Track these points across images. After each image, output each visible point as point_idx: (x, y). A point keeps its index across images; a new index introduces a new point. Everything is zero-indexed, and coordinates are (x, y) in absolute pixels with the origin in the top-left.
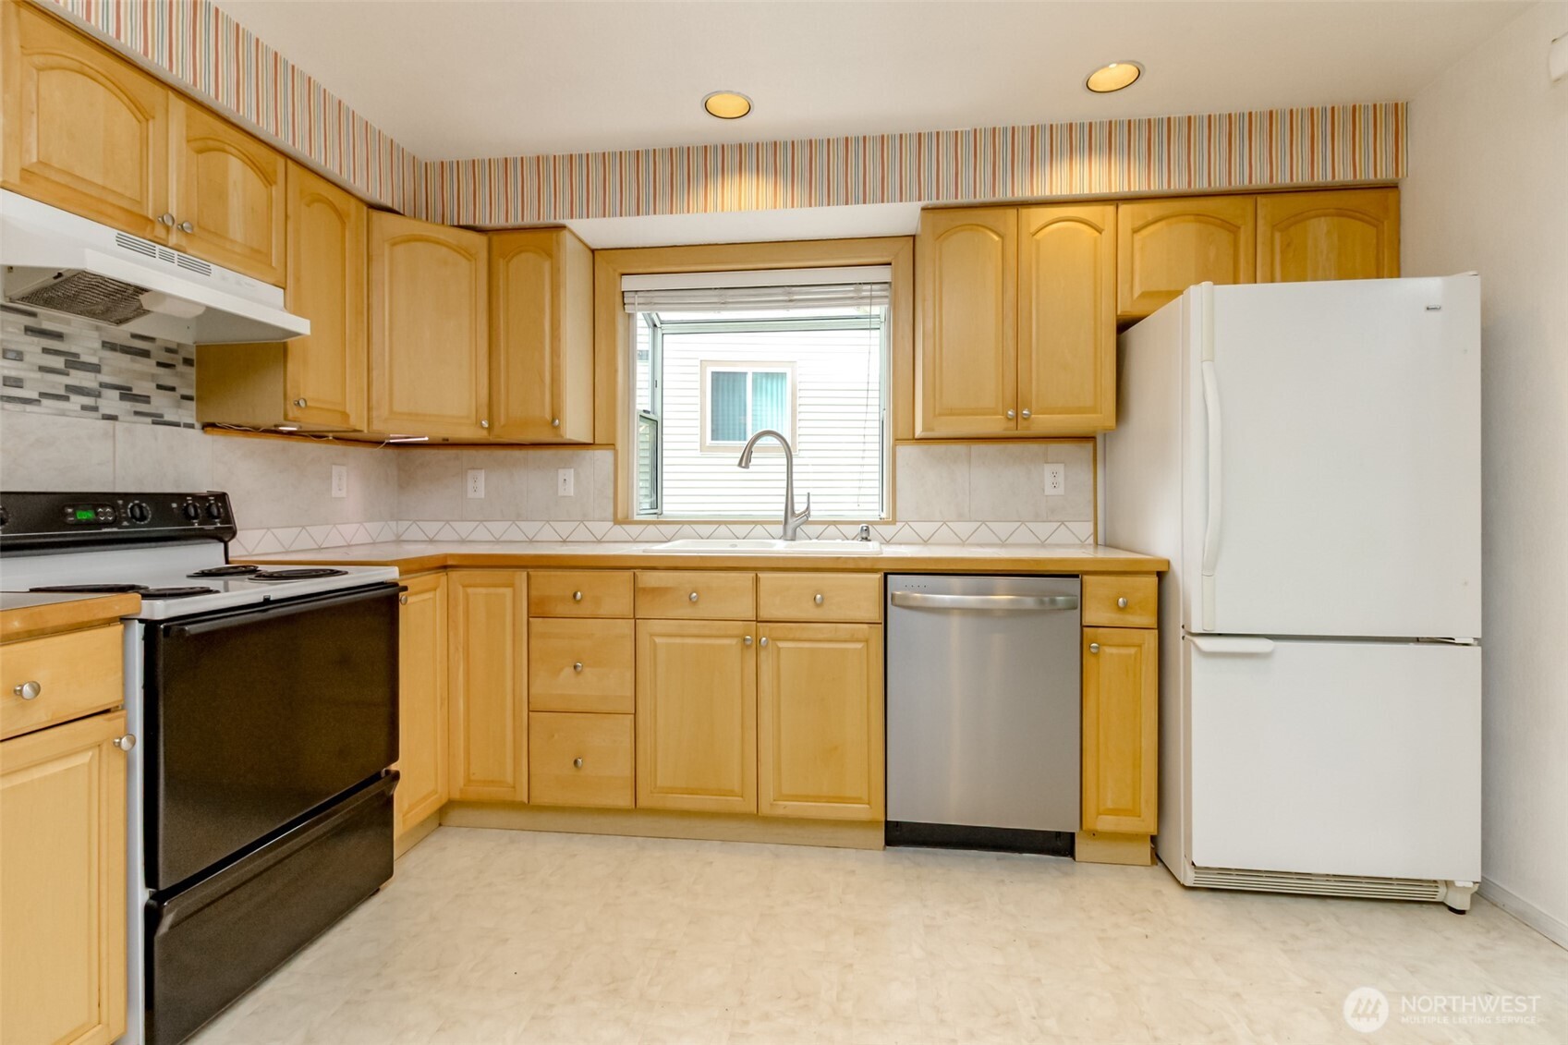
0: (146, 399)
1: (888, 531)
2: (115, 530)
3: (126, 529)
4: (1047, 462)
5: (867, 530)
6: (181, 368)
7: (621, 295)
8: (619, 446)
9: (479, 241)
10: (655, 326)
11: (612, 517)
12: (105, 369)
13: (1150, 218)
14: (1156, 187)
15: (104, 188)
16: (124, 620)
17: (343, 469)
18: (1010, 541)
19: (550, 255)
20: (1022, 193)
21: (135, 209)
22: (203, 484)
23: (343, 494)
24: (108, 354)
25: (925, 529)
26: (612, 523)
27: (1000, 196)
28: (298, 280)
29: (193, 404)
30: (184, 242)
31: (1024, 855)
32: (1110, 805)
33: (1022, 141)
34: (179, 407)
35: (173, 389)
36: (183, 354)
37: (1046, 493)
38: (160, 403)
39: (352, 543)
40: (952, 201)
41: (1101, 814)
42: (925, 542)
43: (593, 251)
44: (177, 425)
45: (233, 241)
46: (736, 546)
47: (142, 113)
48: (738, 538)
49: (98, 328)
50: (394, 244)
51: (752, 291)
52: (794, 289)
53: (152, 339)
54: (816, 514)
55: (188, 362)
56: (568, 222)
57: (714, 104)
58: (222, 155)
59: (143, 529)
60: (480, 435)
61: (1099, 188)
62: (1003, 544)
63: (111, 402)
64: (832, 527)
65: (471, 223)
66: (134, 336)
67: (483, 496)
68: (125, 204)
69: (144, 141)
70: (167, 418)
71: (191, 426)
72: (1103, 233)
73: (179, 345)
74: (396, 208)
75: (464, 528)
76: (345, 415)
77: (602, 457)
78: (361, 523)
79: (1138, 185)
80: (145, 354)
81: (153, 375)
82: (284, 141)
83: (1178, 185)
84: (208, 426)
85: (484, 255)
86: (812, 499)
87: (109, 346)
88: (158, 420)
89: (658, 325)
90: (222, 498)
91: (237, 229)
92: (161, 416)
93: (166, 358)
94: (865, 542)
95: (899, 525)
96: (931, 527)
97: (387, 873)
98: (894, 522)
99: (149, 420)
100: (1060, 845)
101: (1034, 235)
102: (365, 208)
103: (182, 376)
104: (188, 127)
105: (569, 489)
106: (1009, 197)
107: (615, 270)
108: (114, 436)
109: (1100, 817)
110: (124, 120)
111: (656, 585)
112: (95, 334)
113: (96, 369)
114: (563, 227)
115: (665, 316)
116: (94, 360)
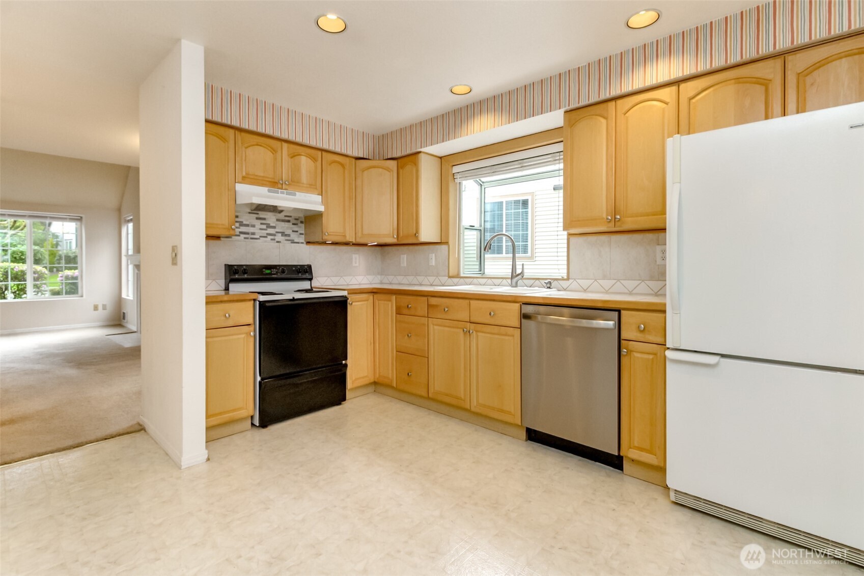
0: (289, 235)
1: (565, 284)
2: (276, 276)
3: (279, 276)
4: (658, 245)
5: (550, 283)
6: (300, 225)
7: (452, 175)
8: (450, 243)
9: (393, 164)
10: (481, 185)
11: (447, 274)
12: (277, 227)
13: (700, 89)
14: (701, 68)
15: (263, 177)
16: (254, 300)
17: (357, 256)
18: (634, 292)
19: (415, 165)
20: (615, 92)
21: (273, 180)
22: (305, 262)
23: (357, 265)
24: (278, 223)
25: (585, 283)
26: (447, 278)
27: (603, 97)
28: (326, 191)
29: (303, 236)
30: (287, 187)
31: (597, 463)
32: (636, 444)
33: (615, 63)
34: (299, 237)
35: (297, 232)
36: (300, 220)
37: (658, 263)
38: (294, 236)
39: (361, 283)
40: (577, 105)
41: (630, 448)
42: (585, 291)
43: (441, 158)
44: (298, 243)
45: (303, 184)
46: (492, 289)
47: (274, 151)
48: (496, 286)
49: (275, 215)
50: (363, 171)
51: (504, 165)
52: (525, 160)
53: (291, 217)
54: (527, 274)
55: (302, 222)
56: (423, 150)
57: (455, 90)
58: (299, 156)
59: (283, 276)
60: (394, 241)
61: (663, 77)
62: (630, 293)
63: (279, 237)
64: (537, 281)
65: (391, 157)
66: (285, 216)
67: (405, 265)
68: (270, 180)
69: (275, 159)
70: (295, 241)
71: (302, 243)
72: (669, 104)
73: (299, 217)
74: (365, 157)
75: (400, 279)
76: (345, 236)
77: (444, 247)
78: (365, 276)
79: (689, 69)
80: (289, 221)
81: (291, 228)
82: (319, 145)
83: (718, 63)
84: (308, 243)
85: (395, 169)
86: (525, 267)
87: (278, 220)
88: (293, 242)
89: (482, 183)
90: (310, 267)
91: (304, 179)
92: (293, 240)
93: (295, 222)
94: (549, 290)
95: (571, 281)
96: (589, 282)
97: (344, 399)
98: (568, 279)
99: (290, 242)
100: (615, 462)
101: (625, 114)
102: (354, 160)
103: (300, 227)
104: (288, 151)
105: (433, 263)
106: (608, 96)
107: (449, 165)
108: (280, 247)
109: (630, 449)
110: (269, 155)
111: (435, 304)
112: (274, 217)
113: (274, 227)
114: (420, 152)
115: (484, 179)
116: (274, 225)
